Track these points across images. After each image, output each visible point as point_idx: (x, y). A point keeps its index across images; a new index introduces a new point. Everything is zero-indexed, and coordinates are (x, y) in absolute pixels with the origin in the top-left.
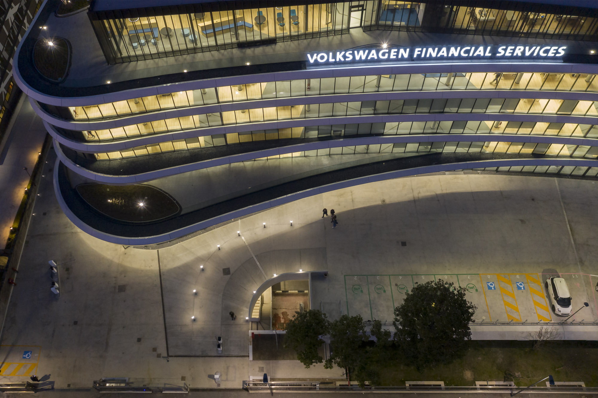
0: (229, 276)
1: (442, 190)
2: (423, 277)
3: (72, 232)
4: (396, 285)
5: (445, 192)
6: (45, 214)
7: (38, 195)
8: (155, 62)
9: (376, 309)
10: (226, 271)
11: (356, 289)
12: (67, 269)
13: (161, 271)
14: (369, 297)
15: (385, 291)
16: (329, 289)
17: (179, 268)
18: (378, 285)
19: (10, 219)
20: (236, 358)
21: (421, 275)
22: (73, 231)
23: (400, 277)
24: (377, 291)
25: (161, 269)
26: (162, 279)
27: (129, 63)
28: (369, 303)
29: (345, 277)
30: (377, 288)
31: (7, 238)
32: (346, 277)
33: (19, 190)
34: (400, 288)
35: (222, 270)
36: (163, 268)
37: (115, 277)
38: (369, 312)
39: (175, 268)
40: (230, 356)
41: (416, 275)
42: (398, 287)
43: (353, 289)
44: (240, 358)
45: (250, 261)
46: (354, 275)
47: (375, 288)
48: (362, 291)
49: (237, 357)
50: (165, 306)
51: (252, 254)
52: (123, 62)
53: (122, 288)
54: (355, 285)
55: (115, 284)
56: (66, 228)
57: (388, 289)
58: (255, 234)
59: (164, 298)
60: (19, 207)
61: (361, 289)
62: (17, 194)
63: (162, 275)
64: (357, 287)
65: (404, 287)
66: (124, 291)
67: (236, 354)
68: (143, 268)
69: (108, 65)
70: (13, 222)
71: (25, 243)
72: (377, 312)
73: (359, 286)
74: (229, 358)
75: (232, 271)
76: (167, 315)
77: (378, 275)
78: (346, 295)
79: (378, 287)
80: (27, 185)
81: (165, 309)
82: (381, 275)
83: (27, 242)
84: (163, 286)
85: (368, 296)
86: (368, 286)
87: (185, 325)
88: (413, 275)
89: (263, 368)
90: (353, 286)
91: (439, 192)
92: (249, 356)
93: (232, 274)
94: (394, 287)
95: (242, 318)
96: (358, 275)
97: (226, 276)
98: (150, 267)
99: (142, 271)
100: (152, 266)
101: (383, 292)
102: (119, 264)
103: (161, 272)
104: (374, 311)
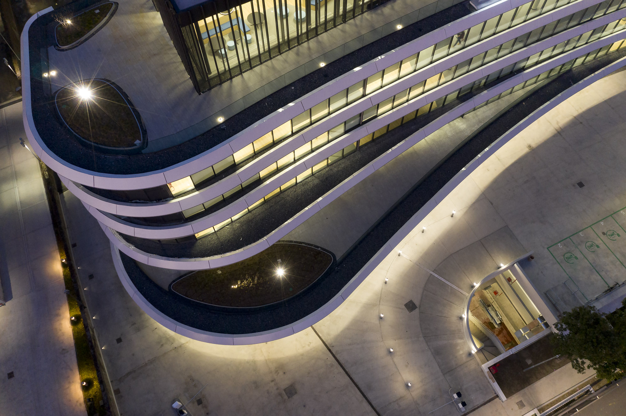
0: (417, 310)
1: (577, 111)
2: (622, 212)
3: (175, 348)
4: (604, 234)
5: (580, 111)
6: (119, 340)
7: (94, 318)
8: (267, 66)
9: (603, 271)
10: (410, 306)
11: (569, 258)
12: (200, 402)
13: (327, 343)
14: (588, 261)
15: (598, 247)
16: (542, 272)
17: (348, 329)
18: (587, 242)
19: (71, 370)
20: (484, 406)
21: (619, 211)
22: (175, 345)
23: (602, 223)
24: (590, 250)
25: (325, 341)
26: (334, 353)
27: (231, 82)
28: (592, 268)
29: (548, 249)
30: (588, 246)
31: (82, 400)
32: (551, 249)
33: (61, 324)
34: (609, 235)
35: (404, 307)
36: (328, 339)
37: (272, 381)
38: (599, 277)
39: (343, 332)
40: (476, 407)
41: (615, 213)
42: (607, 235)
43: (566, 259)
44: (489, 404)
45: (430, 280)
46: (556, 244)
47: (586, 248)
48: (576, 258)
49: (485, 404)
50: (360, 386)
51: (428, 270)
52: (221, 83)
53: (291, 391)
54: (565, 254)
55: (277, 389)
56: (162, 345)
57: (599, 242)
58: (417, 245)
59: (353, 376)
60: (74, 348)
61: (574, 256)
62: (60, 330)
63: (331, 348)
64: (568, 255)
65: (612, 232)
66: (296, 393)
67: (482, 401)
68: (301, 351)
69: (200, 94)
70: (78, 373)
71: (115, 395)
72: (606, 273)
73: (570, 253)
74: (476, 411)
75: (417, 303)
76: (370, 396)
77: (580, 231)
78: (564, 270)
79: (588, 244)
80: (68, 312)
81: (362, 390)
82: (582, 230)
83: (117, 392)
84: (342, 362)
85: (586, 260)
86: (578, 248)
87: (401, 398)
88: (613, 214)
89: (521, 401)
90: (564, 256)
91: (576, 114)
92: (497, 396)
93: (420, 307)
94: (603, 237)
95: (462, 354)
96: (561, 241)
97: (413, 312)
98: (309, 345)
99: (302, 355)
100: (310, 343)
101: (596, 248)
102: (266, 361)
103: (328, 345)
104: (603, 274)
